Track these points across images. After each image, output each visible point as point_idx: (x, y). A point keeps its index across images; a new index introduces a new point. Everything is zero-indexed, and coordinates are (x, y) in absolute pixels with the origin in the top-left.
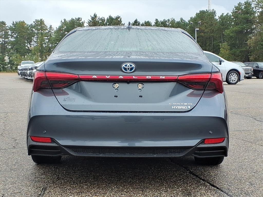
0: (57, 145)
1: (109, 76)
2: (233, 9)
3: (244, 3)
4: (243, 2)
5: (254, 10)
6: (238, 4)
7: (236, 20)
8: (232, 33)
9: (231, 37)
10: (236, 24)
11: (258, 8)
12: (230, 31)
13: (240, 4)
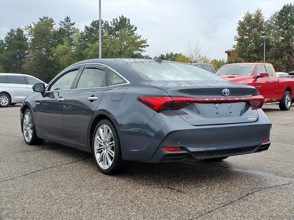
0: (187, 152)
1: (216, 99)
2: (7, 35)
3: (17, 30)
4: (15, 29)
5: (26, 37)
6: (11, 30)
7: (9, 45)
8: (6, 57)
9: (6, 61)
10: (10, 49)
11: (32, 36)
12: (5, 55)
13: (12, 31)
